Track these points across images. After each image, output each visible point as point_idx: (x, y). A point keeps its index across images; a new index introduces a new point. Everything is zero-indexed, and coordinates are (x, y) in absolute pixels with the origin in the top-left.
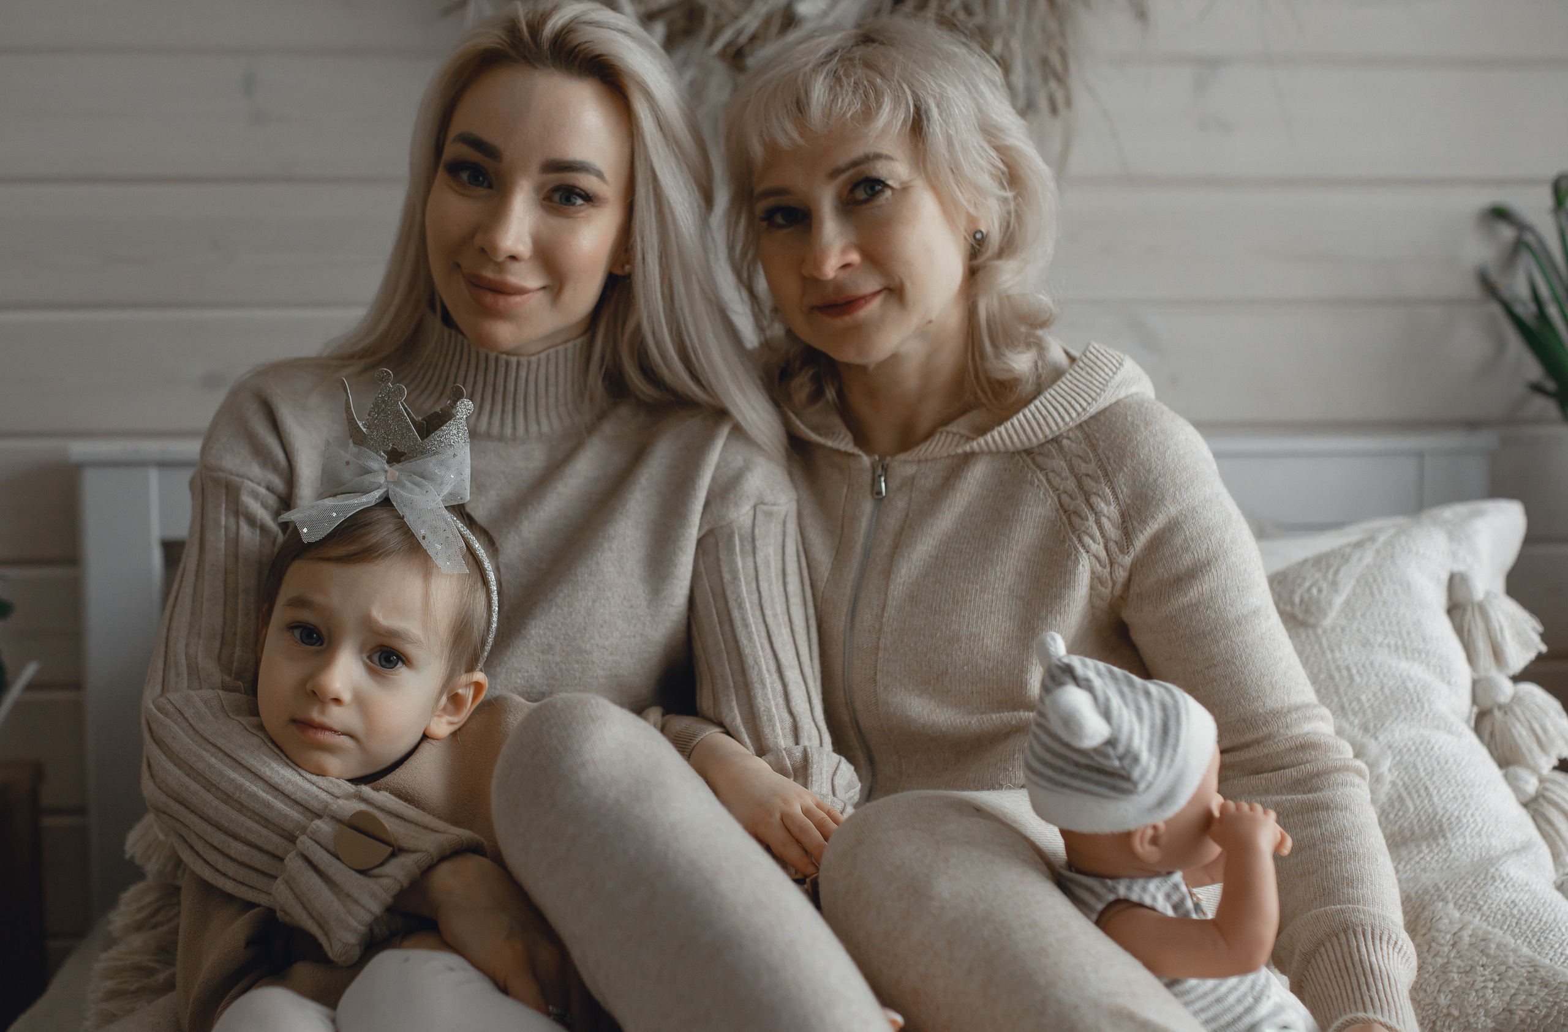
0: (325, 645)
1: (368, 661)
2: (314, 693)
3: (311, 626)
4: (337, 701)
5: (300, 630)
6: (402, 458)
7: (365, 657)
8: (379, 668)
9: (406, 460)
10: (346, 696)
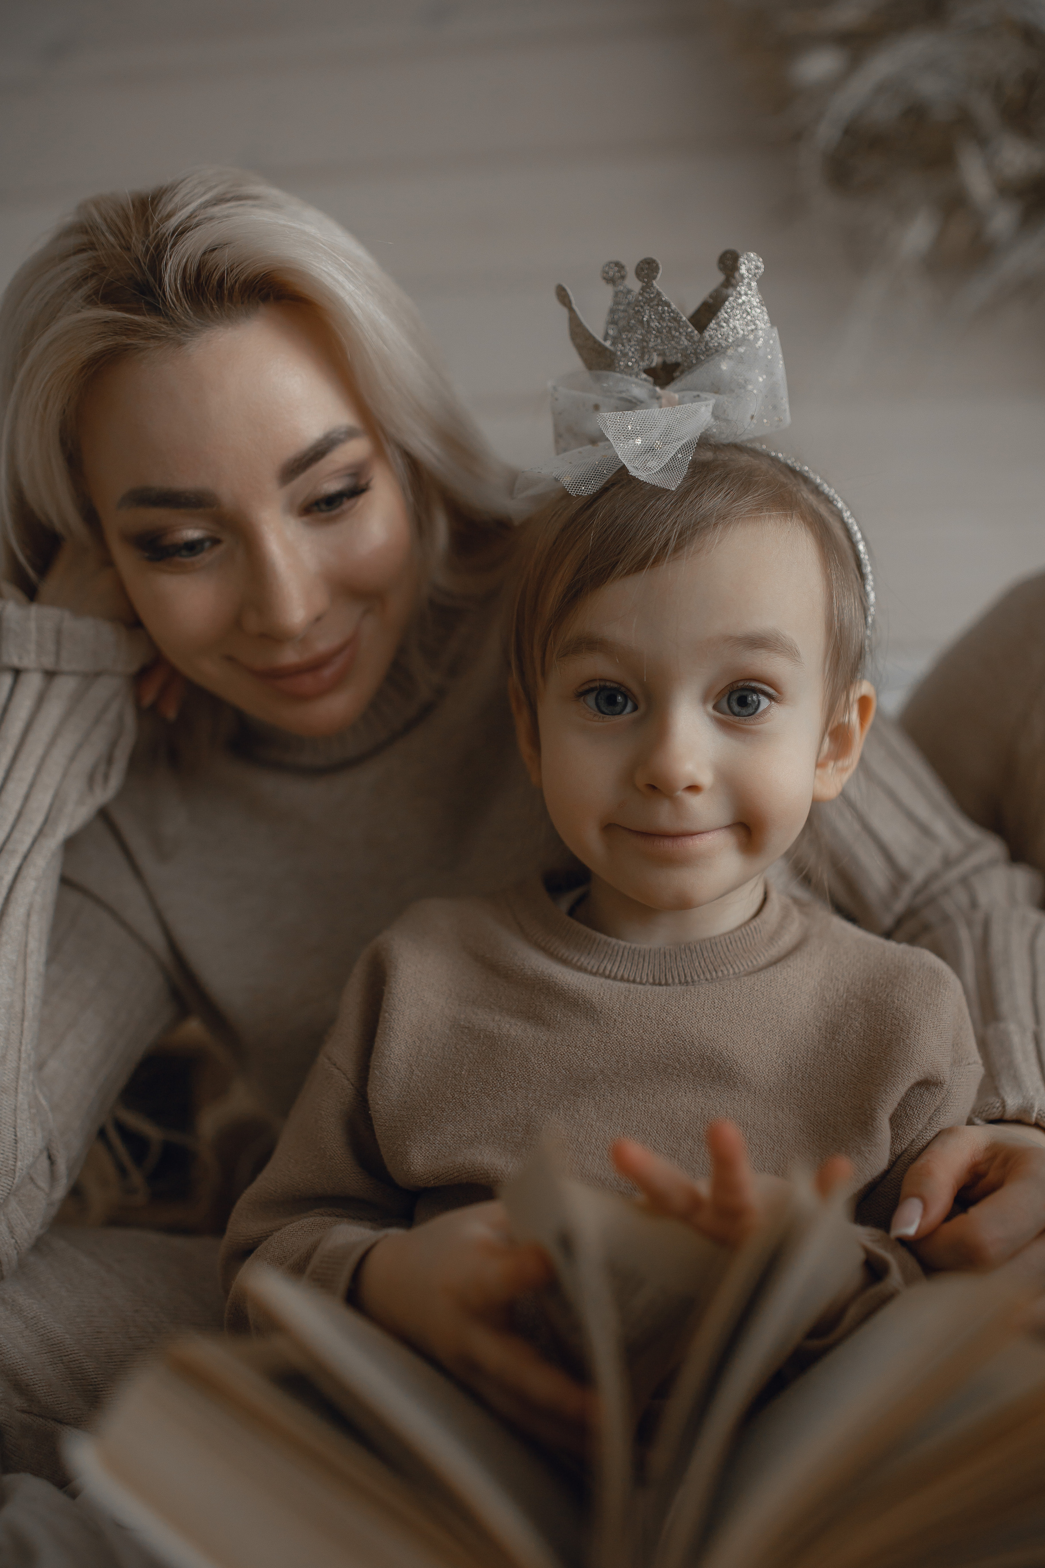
0: (642, 707)
1: (718, 714)
2: (653, 787)
3: (612, 685)
4: (694, 788)
5: (594, 695)
6: (677, 374)
7: (710, 708)
8: (732, 718)
9: (682, 372)
10: (706, 778)
